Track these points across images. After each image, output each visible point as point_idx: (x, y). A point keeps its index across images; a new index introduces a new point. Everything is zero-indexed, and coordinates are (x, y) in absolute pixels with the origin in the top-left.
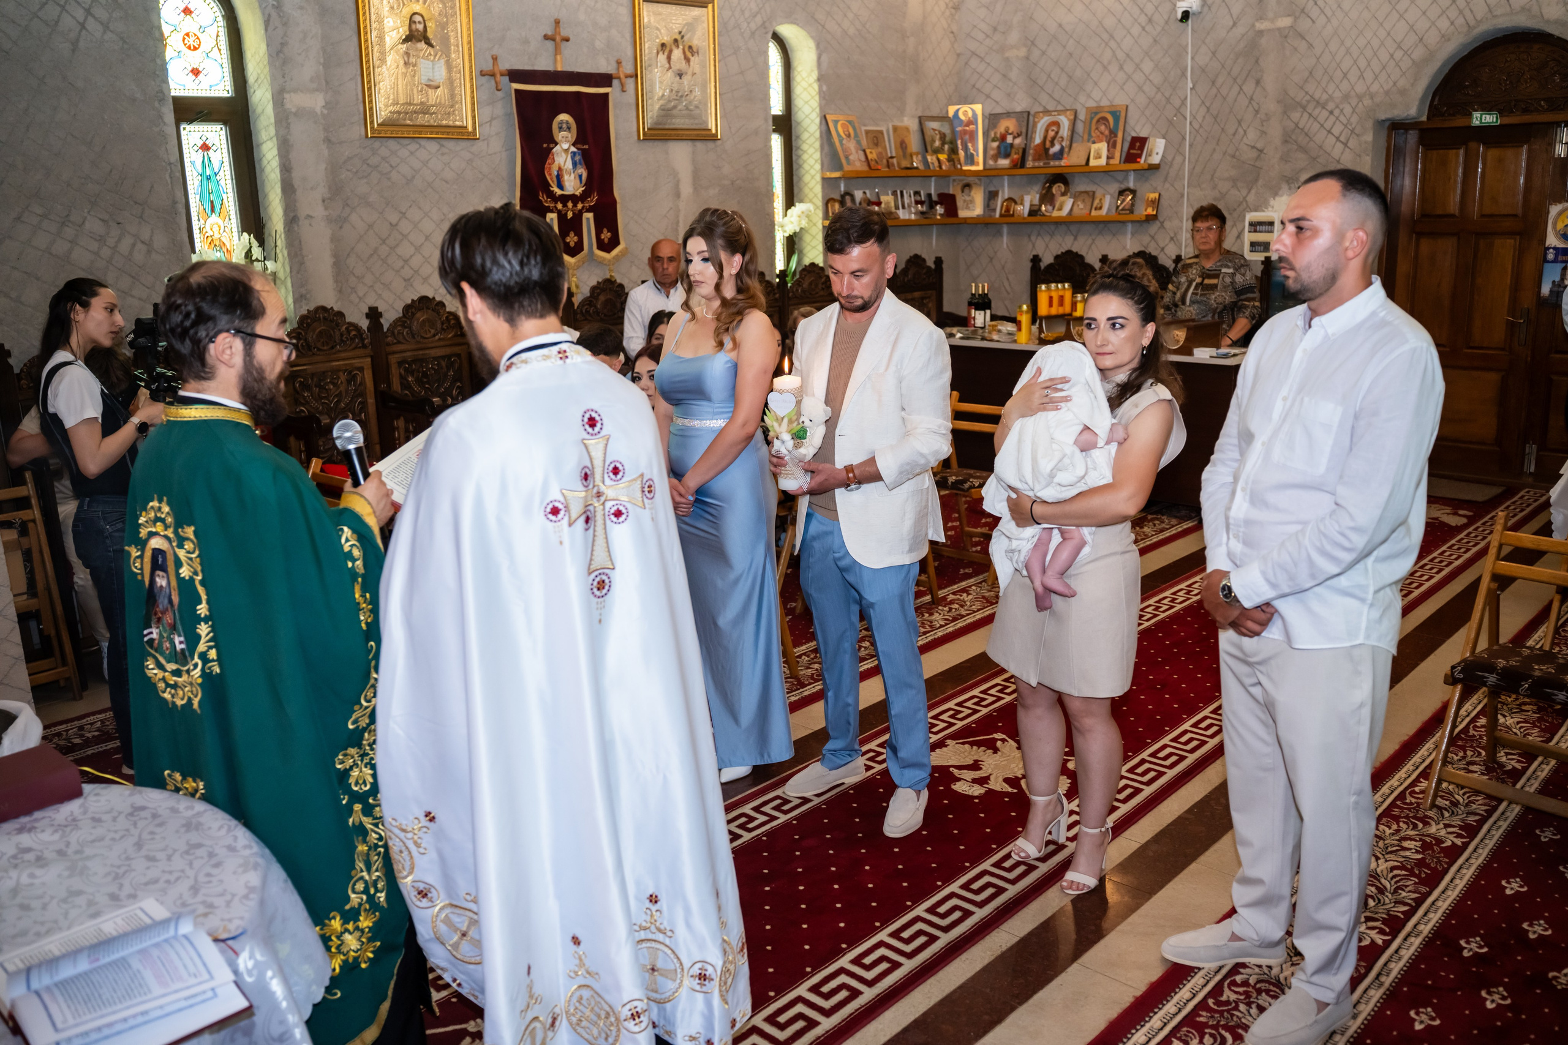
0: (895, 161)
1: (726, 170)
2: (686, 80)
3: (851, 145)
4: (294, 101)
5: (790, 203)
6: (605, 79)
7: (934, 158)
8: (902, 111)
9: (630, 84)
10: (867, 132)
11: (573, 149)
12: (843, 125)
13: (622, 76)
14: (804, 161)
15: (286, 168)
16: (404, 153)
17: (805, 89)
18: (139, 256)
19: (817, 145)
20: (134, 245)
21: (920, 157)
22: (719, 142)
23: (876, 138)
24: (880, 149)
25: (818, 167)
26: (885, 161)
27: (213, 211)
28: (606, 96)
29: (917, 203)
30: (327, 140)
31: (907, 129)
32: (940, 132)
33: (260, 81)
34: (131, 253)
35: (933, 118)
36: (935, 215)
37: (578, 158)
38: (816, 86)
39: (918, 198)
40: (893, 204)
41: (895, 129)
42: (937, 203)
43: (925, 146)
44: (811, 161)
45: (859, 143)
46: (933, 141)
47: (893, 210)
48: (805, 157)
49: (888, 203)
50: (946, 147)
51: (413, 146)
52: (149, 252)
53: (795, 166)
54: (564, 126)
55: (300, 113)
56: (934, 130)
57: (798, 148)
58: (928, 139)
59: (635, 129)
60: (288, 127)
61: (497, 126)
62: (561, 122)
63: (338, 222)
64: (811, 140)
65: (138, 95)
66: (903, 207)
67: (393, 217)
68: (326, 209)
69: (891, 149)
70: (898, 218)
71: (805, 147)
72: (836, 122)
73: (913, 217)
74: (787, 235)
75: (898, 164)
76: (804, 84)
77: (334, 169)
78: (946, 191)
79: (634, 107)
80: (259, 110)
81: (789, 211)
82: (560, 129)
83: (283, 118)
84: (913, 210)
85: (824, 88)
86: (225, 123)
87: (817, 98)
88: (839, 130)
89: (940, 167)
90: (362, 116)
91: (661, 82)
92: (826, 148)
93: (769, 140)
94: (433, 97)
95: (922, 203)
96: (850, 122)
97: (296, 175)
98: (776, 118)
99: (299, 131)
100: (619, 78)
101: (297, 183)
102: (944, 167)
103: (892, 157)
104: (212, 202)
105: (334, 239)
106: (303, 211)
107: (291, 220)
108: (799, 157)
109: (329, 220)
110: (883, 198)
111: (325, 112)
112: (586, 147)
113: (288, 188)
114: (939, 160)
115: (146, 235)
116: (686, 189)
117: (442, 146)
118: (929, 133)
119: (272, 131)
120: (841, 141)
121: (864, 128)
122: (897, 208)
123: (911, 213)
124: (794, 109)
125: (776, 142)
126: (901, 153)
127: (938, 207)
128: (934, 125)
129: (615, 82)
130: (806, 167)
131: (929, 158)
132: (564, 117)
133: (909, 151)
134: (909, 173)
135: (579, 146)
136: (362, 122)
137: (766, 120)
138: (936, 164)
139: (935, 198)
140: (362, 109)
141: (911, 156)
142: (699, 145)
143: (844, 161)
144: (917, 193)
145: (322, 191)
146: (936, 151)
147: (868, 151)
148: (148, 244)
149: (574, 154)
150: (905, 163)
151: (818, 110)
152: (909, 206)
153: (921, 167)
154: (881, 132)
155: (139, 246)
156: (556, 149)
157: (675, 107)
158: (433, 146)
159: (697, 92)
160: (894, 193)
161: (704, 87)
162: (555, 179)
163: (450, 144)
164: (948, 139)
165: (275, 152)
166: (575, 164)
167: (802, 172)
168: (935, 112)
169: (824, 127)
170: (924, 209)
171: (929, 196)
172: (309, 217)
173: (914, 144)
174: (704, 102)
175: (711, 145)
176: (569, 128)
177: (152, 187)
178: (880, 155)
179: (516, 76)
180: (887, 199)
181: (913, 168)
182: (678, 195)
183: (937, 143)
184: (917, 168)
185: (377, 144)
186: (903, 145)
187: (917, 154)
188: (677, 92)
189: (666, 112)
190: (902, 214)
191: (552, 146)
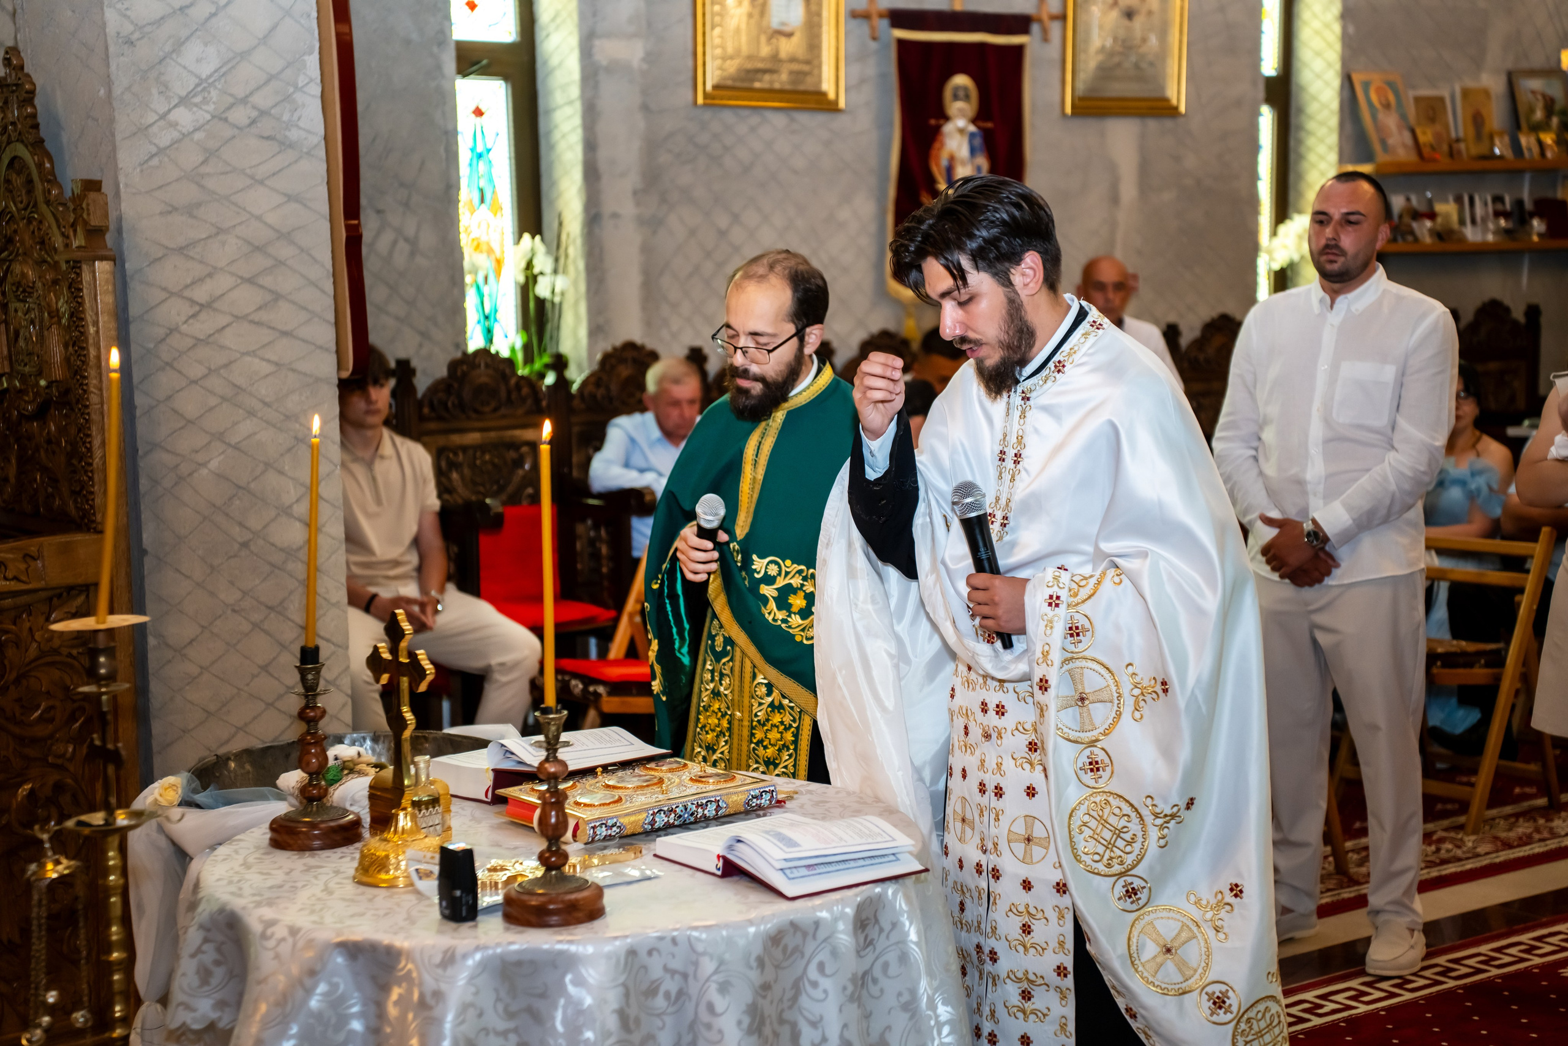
0: (1462, 146)
1: (1190, 161)
2: (1138, 22)
3: (1391, 121)
4: (608, 50)
5: (1282, 213)
6: (1020, 23)
7: (1532, 140)
8: (1478, 63)
9: (1055, 28)
10: (1418, 100)
11: (972, 128)
12: (1379, 90)
13: (1045, 17)
14: (1309, 149)
15: (590, 146)
16: (742, 129)
17: (1317, 33)
18: (400, 259)
19: (1334, 121)
20: (395, 243)
21: (1507, 139)
22: (1181, 120)
23: (1432, 109)
24: (1438, 127)
25: (1333, 157)
26: (1445, 148)
27: (482, 201)
28: (1019, 50)
29: (1497, 214)
30: (645, 108)
31: (1486, 93)
32: (1544, 96)
33: (558, 21)
34: (391, 253)
35: (1533, 73)
36: (1530, 235)
37: (978, 141)
38: (1337, 28)
39: (1499, 207)
40: (1455, 218)
41: (1466, 93)
42: (1532, 215)
43: (1516, 120)
44: (1321, 149)
45: (1403, 117)
46: (1532, 110)
47: (1455, 225)
48: (1311, 141)
49: (1447, 216)
50: (1555, 121)
51: (755, 119)
52: (413, 254)
53: (1292, 157)
54: (961, 94)
55: (614, 68)
56: (1533, 92)
57: (1300, 128)
58: (1522, 109)
59: (1057, 98)
60: (596, 86)
61: (868, 94)
62: (957, 89)
63: (651, 224)
64: (1324, 115)
65: (414, 36)
66: (1473, 222)
67: (723, 221)
68: (638, 204)
69: (1457, 124)
70: (1462, 239)
71: (1311, 125)
72: (1366, 85)
73: (1490, 238)
74: (1276, 266)
75: (1467, 149)
76: (1316, 24)
77: (652, 146)
78: (1549, 194)
79: (1058, 66)
80: (554, 61)
81: (1282, 229)
82: (956, 97)
83: (591, 74)
84: (1491, 226)
85: (1351, 29)
86: (506, 78)
87: (1338, 46)
88: (1370, 98)
89: (1543, 153)
90: (690, 74)
91: (1101, 27)
92: (1349, 127)
93: (1257, 114)
94: (787, 47)
95: (1506, 215)
96: (1391, 85)
97: (603, 154)
98: (1269, 80)
99: (613, 93)
100: (1039, 21)
101: (602, 166)
102: (1549, 155)
103: (1458, 140)
104: (482, 191)
105: (646, 250)
106: (609, 206)
107: (593, 218)
108: (1300, 142)
109: (642, 222)
110: (1439, 208)
111: (645, 66)
112: (989, 125)
113: (592, 173)
114: (1540, 143)
115: (410, 230)
116: (1129, 191)
117: (793, 120)
118: (1523, 98)
119: (575, 91)
120: (1374, 117)
121: (1411, 94)
122: (1462, 222)
123: (1485, 230)
124: (1297, 65)
125: (1267, 119)
126: (1471, 132)
127: (1535, 223)
128: (1536, 84)
129: (1035, 28)
130: (1312, 157)
131: (1523, 140)
132: (961, 80)
133: (1486, 129)
134: (1487, 165)
135: (982, 124)
136: (690, 83)
137: (1254, 83)
138: (1536, 150)
139: (1528, 205)
140: (690, 63)
141: (1491, 138)
142: (1152, 124)
143: (1377, 147)
144: (1498, 199)
145: (633, 180)
146: (1536, 128)
147: (1418, 131)
148: (413, 242)
149: (972, 136)
150: (1482, 149)
151: (1338, 66)
152: (1484, 220)
153: (1509, 154)
154: (1441, 100)
155: (402, 245)
156: (948, 128)
157: (1119, 65)
158: (779, 120)
159: (1153, 40)
160: (1459, 200)
161: (1163, 33)
162: (944, 172)
163: (804, 118)
164: (1558, 107)
165: (577, 121)
166: (973, 151)
167: (1305, 165)
168: (1537, 61)
169: (1347, 93)
170: (1510, 225)
171: (1519, 203)
172: (615, 216)
173: (1496, 116)
174: (1163, 53)
175: (1168, 123)
176: (967, 98)
177: (423, 163)
178: (1437, 136)
179: (900, 18)
180: (1447, 209)
181: (1492, 156)
182: (1114, 199)
183: (1539, 115)
184: (1501, 157)
185: (707, 115)
186: (1478, 120)
187: (1501, 134)
188: (1124, 41)
189: (1105, 72)
190: (1471, 234)
191: (941, 122)
